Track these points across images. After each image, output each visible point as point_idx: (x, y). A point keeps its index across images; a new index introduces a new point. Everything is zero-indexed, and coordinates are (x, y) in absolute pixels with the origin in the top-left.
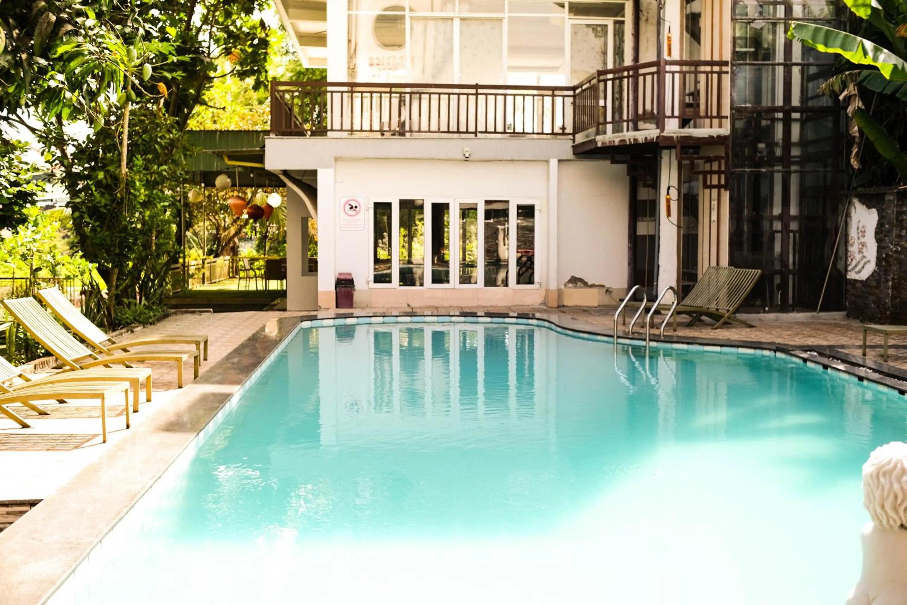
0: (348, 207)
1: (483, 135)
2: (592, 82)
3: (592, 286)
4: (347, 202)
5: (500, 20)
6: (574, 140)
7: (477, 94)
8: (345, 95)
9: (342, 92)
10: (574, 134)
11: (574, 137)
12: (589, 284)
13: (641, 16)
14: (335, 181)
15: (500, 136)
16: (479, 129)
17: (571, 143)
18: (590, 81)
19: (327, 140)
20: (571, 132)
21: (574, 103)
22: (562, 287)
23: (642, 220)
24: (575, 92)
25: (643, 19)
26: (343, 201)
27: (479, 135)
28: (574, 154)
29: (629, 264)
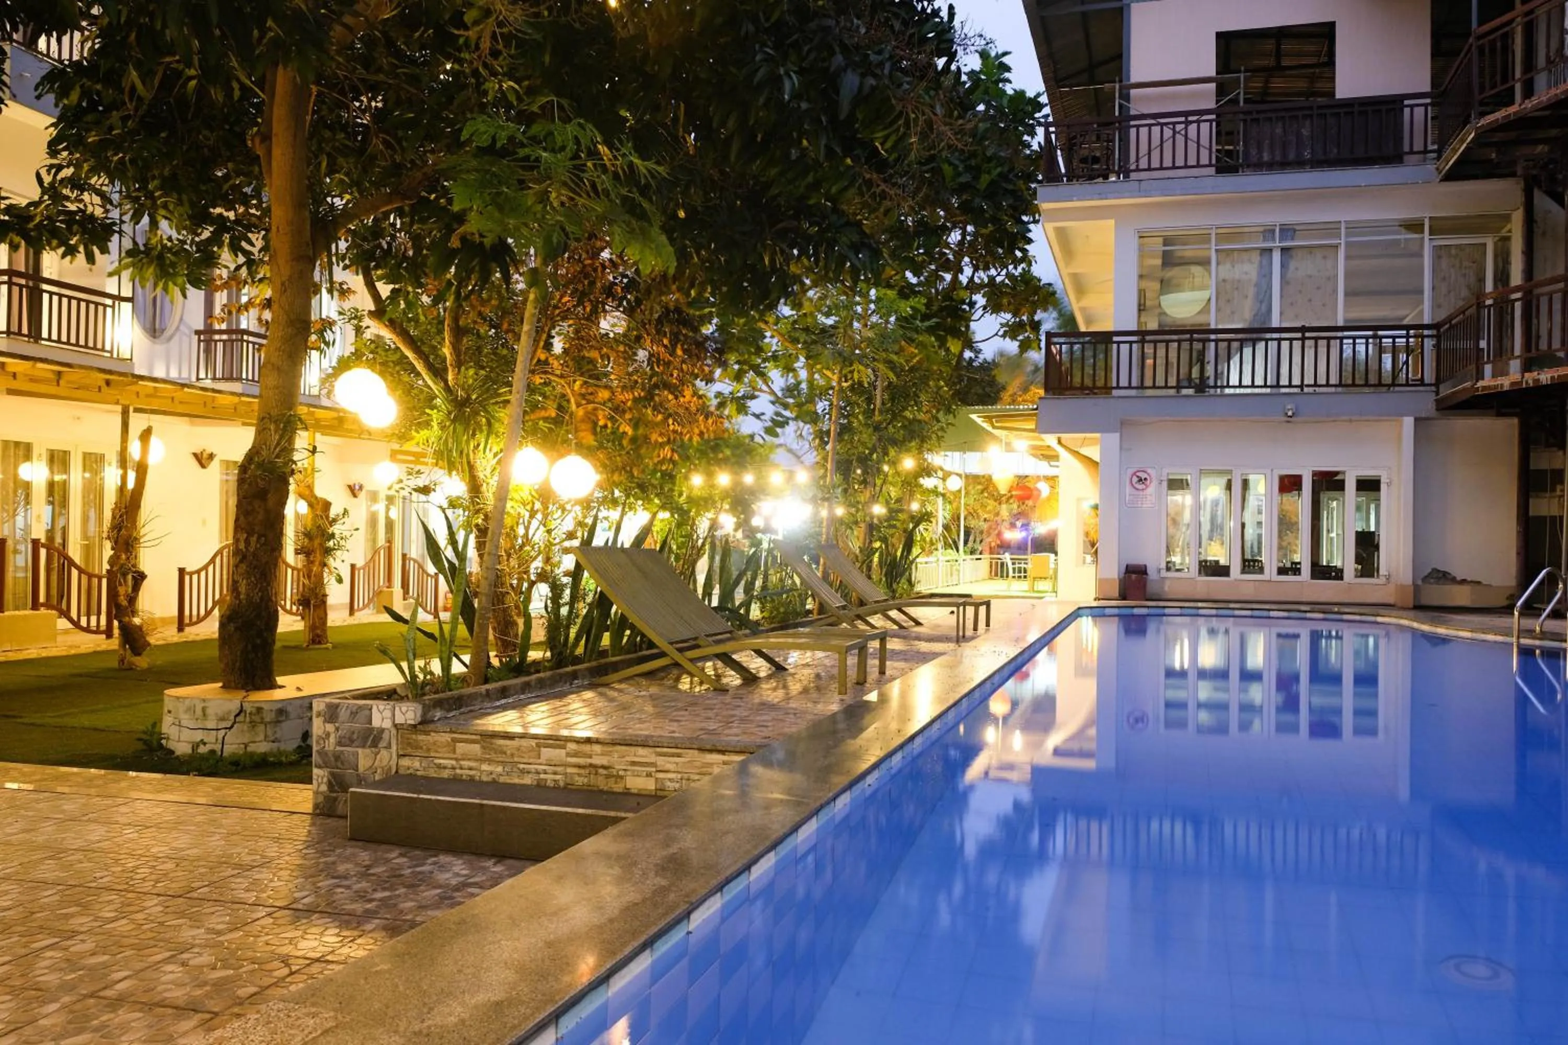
0: (1135, 479)
1: (1311, 390)
2: (1467, 313)
3: (1464, 582)
4: (1134, 474)
5: (1336, 247)
6: (1437, 393)
7: (1303, 339)
8: (1135, 346)
9: (1131, 343)
10: (1438, 382)
11: (1438, 388)
12: (1459, 579)
13: (1536, 230)
14: (1121, 448)
15: (1333, 390)
16: (1306, 382)
17: (1433, 397)
18: (1463, 312)
19: (1112, 400)
20: (1433, 382)
21: (1437, 346)
22: (1419, 582)
23: (1537, 497)
24: (1438, 331)
25: (1538, 231)
26: (1130, 471)
27: (1306, 390)
28: (1437, 410)
29: (1518, 554)
